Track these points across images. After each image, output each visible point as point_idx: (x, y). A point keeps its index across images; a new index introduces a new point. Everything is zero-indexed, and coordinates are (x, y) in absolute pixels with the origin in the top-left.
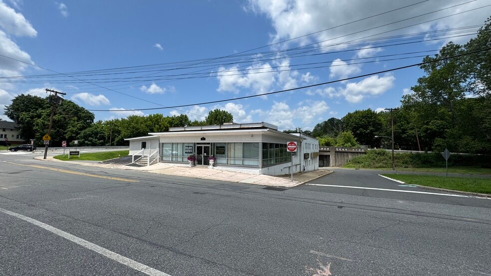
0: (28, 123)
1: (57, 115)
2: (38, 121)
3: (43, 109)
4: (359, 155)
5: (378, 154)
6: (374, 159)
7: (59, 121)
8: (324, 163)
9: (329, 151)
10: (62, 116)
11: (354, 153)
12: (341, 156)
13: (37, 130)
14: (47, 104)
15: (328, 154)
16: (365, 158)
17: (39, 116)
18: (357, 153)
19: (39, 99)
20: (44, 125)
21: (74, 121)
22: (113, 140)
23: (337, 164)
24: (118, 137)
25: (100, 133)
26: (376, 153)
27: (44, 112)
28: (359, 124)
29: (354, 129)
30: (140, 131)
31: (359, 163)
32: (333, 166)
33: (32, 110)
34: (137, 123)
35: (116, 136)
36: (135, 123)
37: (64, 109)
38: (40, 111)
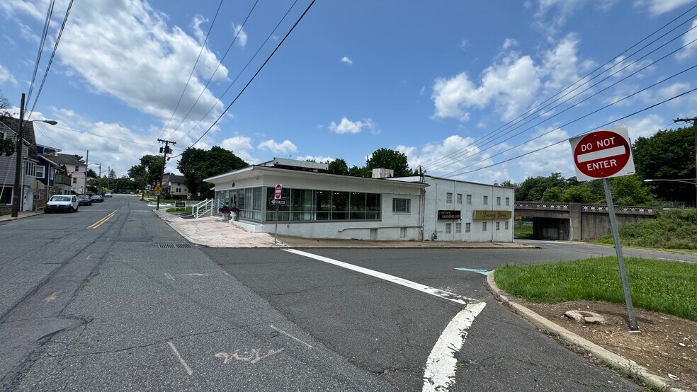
4: (640, 220)
5: (687, 219)
6: (672, 230)
8: (559, 233)
9: (568, 212)
11: (626, 215)
12: (595, 222)
15: (565, 216)
16: (651, 227)
18: (635, 216)
23: (585, 236)
26: (681, 218)
28: (660, 158)
29: (646, 169)
31: (633, 236)
32: (575, 240)
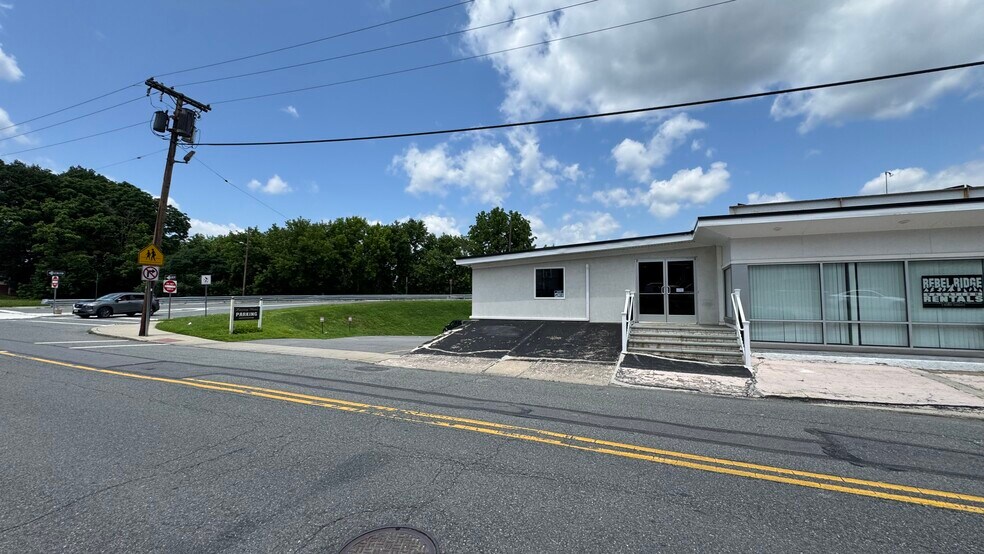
0: (16, 233)
1: (96, 216)
2: (45, 229)
3: (59, 198)
7: (102, 230)
10: (109, 218)
13: (40, 253)
14: (67, 186)
17: (48, 218)
19: (46, 174)
20: (62, 240)
21: (142, 232)
22: (250, 281)
24: (261, 272)
25: (215, 263)
27: (62, 209)
30: (323, 257)
33: (28, 203)
34: (312, 237)
35: (256, 269)
36: (309, 238)
37: (114, 201)
38: (49, 203)
